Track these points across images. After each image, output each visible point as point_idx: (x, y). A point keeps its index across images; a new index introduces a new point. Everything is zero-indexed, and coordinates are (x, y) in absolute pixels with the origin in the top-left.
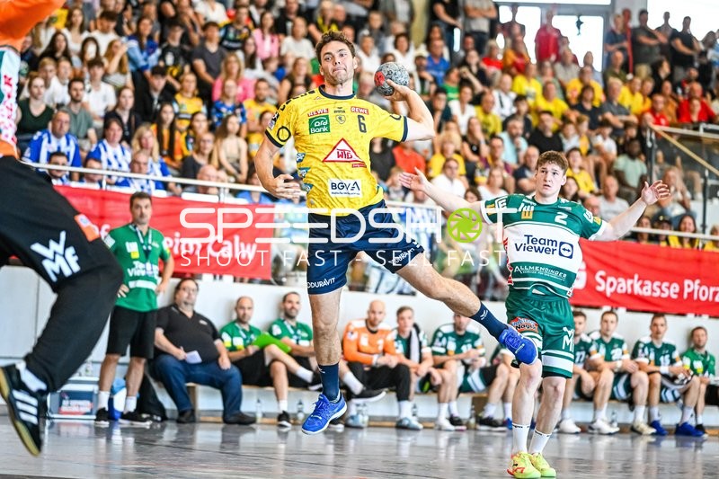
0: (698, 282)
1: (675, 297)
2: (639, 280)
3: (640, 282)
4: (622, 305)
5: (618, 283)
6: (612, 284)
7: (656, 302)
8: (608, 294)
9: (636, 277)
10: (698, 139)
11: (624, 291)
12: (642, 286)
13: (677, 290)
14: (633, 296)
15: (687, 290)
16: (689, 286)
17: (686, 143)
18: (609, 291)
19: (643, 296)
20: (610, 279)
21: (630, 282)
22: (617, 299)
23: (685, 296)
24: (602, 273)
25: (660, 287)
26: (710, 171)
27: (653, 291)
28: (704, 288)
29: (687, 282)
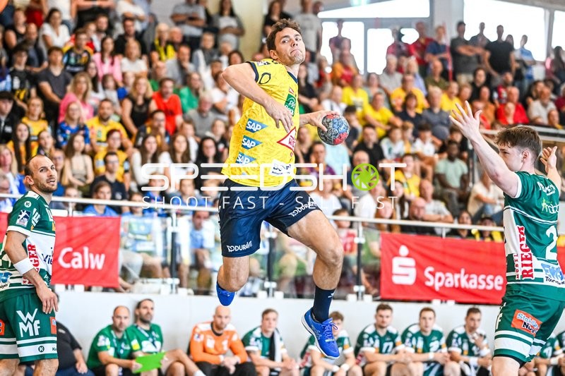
2: (465, 274)
3: (467, 276)
4: (451, 298)
5: (446, 278)
6: (440, 279)
7: (482, 294)
11: (451, 285)
12: (468, 280)
14: (460, 289)
18: (438, 286)
19: (470, 289)
20: (438, 274)
21: (457, 276)
24: (431, 269)
25: (485, 280)
27: (479, 284)
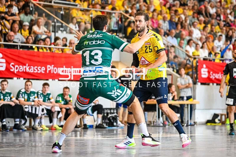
0: (53, 66)
1: (43, 72)
2: (28, 66)
3: (29, 67)
4: (22, 77)
5: (20, 68)
6: (17, 68)
8: (16, 73)
9: (27, 65)
10: (51, 6)
11: (22, 71)
12: (29, 69)
13: (44, 70)
14: (26, 73)
15: (48, 69)
16: (49, 68)
17: (46, 8)
18: (16, 71)
19: (30, 72)
20: (16, 66)
21: (24, 67)
22: (20, 74)
23: (48, 72)
24: (13, 64)
25: (37, 69)
26: (57, 20)
27: (34, 70)
28: (55, 68)
29: (48, 66)
